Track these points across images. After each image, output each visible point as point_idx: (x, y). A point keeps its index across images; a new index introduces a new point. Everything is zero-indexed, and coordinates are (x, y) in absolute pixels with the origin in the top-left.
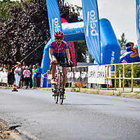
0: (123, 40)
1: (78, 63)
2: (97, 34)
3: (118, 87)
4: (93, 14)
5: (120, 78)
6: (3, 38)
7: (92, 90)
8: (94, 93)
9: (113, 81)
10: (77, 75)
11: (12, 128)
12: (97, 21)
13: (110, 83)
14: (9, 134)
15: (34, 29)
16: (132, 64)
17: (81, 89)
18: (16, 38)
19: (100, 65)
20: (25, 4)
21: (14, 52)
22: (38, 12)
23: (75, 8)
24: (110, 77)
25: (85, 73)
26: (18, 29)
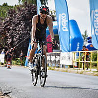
0: (86, 35)
1: (53, 50)
3: (81, 67)
5: (82, 61)
6: (2, 31)
7: (63, 69)
8: (64, 71)
9: (78, 63)
10: (53, 58)
11: (5, 94)
12: (67, 21)
13: (75, 64)
15: (24, 25)
16: (91, 51)
17: (55, 68)
18: (11, 31)
19: (69, 51)
20: (18, 8)
21: (9, 41)
22: (27, 14)
24: (75, 61)
25: (59, 57)
26: (13, 25)
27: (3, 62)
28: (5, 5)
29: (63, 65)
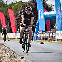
1: (51, 30)
2: (60, 17)
6: (19, 18)
7: (58, 42)
8: (58, 43)
10: (51, 35)
11: (22, 58)
12: (60, 11)
14: (20, 61)
17: (53, 41)
20: (29, 4)
22: (34, 7)
23: (51, 5)
25: (55, 34)
27: (20, 38)
28: (20, 2)
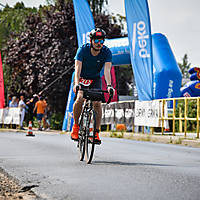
0: (185, 64)
1: (120, 97)
2: (149, 56)
3: (177, 131)
4: (141, 26)
5: (181, 118)
6: (15, 60)
7: (141, 135)
8: (143, 140)
9: (170, 122)
10: (120, 114)
11: (26, 189)
12: (147, 37)
13: (166, 125)
14: (21, 198)
15: (59, 48)
16: (197, 98)
17: (125, 134)
18: (33, 60)
19: (152, 99)
21: (30, 80)
22: (65, 24)
23: (117, 18)
24: (166, 117)
25: (131, 110)
26: (36, 48)
27: (18, 123)
28: (20, 6)
29: (140, 127)
